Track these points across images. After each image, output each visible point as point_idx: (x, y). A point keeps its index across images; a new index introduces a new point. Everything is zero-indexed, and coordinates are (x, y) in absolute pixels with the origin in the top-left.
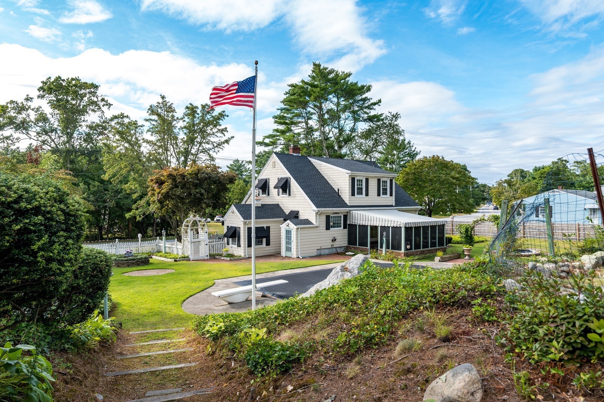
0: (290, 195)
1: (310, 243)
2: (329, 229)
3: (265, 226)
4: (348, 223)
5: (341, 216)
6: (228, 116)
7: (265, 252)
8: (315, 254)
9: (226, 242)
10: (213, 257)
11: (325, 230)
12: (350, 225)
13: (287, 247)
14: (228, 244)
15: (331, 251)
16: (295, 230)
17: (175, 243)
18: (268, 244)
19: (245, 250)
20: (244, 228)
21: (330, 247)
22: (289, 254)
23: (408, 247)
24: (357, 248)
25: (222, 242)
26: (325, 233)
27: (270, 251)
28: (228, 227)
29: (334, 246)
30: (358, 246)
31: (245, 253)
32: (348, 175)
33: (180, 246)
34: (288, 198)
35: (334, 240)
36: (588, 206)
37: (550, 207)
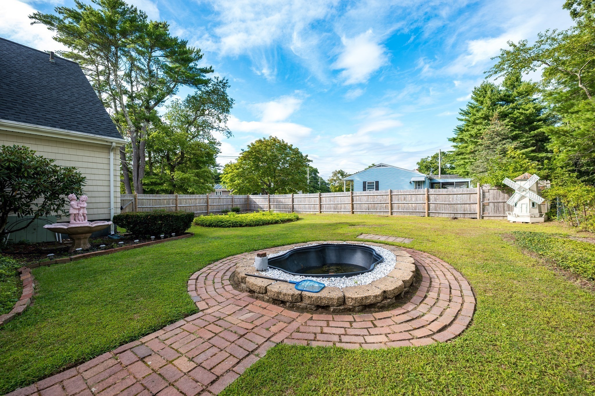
36: (413, 179)
37: (377, 183)
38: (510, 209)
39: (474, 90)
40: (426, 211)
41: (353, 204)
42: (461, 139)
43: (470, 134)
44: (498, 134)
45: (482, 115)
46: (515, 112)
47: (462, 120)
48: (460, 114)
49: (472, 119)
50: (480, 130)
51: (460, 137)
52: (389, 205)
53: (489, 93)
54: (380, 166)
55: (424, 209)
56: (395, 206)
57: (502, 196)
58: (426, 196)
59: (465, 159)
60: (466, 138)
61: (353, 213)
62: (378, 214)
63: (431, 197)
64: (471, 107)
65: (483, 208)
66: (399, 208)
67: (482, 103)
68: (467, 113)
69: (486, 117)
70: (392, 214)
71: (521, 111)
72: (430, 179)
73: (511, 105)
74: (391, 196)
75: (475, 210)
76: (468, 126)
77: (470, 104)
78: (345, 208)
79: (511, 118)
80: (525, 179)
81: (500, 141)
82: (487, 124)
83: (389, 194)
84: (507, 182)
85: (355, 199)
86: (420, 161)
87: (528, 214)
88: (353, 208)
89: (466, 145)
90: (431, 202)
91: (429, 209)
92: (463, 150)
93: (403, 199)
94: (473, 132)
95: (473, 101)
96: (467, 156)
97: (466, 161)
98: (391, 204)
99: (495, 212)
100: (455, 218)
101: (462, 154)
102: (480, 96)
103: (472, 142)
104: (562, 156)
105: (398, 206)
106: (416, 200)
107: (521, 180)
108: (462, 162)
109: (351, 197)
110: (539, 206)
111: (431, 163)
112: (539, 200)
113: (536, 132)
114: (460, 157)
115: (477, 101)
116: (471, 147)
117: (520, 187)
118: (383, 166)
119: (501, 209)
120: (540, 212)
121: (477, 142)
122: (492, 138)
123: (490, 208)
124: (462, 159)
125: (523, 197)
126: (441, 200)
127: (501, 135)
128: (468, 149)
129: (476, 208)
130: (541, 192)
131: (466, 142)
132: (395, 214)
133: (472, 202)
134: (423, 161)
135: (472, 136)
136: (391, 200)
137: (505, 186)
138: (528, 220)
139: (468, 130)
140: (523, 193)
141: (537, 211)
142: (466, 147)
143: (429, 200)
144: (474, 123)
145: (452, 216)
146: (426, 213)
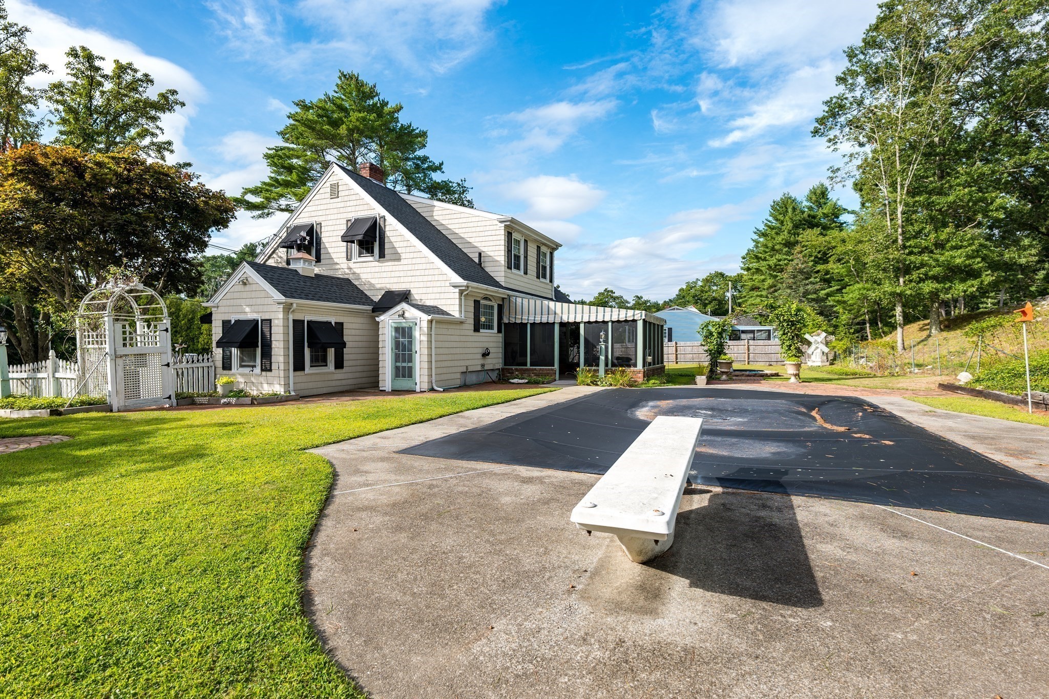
0: (382, 255)
1: (450, 357)
2: (479, 331)
3: (333, 320)
4: (506, 320)
5: (492, 307)
6: (183, 104)
7: (334, 383)
8: (458, 383)
9: (219, 364)
10: (185, 401)
11: (472, 332)
12: (508, 325)
13: (397, 368)
14: (227, 366)
15: (482, 377)
16: (425, 325)
17: (49, 363)
18: (339, 364)
19: (287, 377)
20: (286, 319)
21: (479, 368)
22: (404, 384)
23: (649, 359)
24: (527, 370)
25: (206, 364)
26: (471, 339)
27: (344, 382)
28: (226, 323)
29: (486, 368)
30: (529, 366)
31: (287, 385)
32: (503, 225)
33: (68, 372)
34: (377, 264)
35: (485, 355)
39: (772, 204)
40: (746, 359)
41: (676, 355)
43: (769, 265)
45: (783, 240)
47: (756, 242)
48: (755, 233)
49: (770, 244)
50: (780, 260)
53: (790, 210)
58: (746, 346)
59: (761, 296)
60: (763, 269)
61: (677, 363)
63: (751, 348)
64: (769, 226)
67: (782, 223)
68: (764, 235)
69: (789, 244)
76: (766, 252)
77: (766, 222)
78: (668, 358)
80: (818, 335)
81: (803, 280)
84: (807, 336)
86: (684, 287)
87: (820, 360)
88: (677, 359)
89: (763, 277)
90: (751, 351)
91: (749, 359)
94: (772, 262)
95: (771, 219)
96: (764, 293)
100: (771, 365)
102: (780, 214)
103: (771, 275)
106: (738, 350)
107: (816, 335)
109: (674, 347)
110: (827, 354)
111: (702, 291)
112: (826, 350)
114: (756, 293)
115: (777, 220)
116: (769, 281)
117: (816, 341)
120: (827, 358)
121: (777, 276)
124: (757, 296)
125: (817, 348)
126: (759, 350)
127: (805, 273)
130: (827, 344)
131: (764, 274)
135: (770, 267)
138: (820, 364)
139: (765, 260)
140: (817, 345)
141: (825, 358)
142: (763, 281)
143: (749, 350)
144: (773, 249)
145: (768, 363)
146: (746, 362)
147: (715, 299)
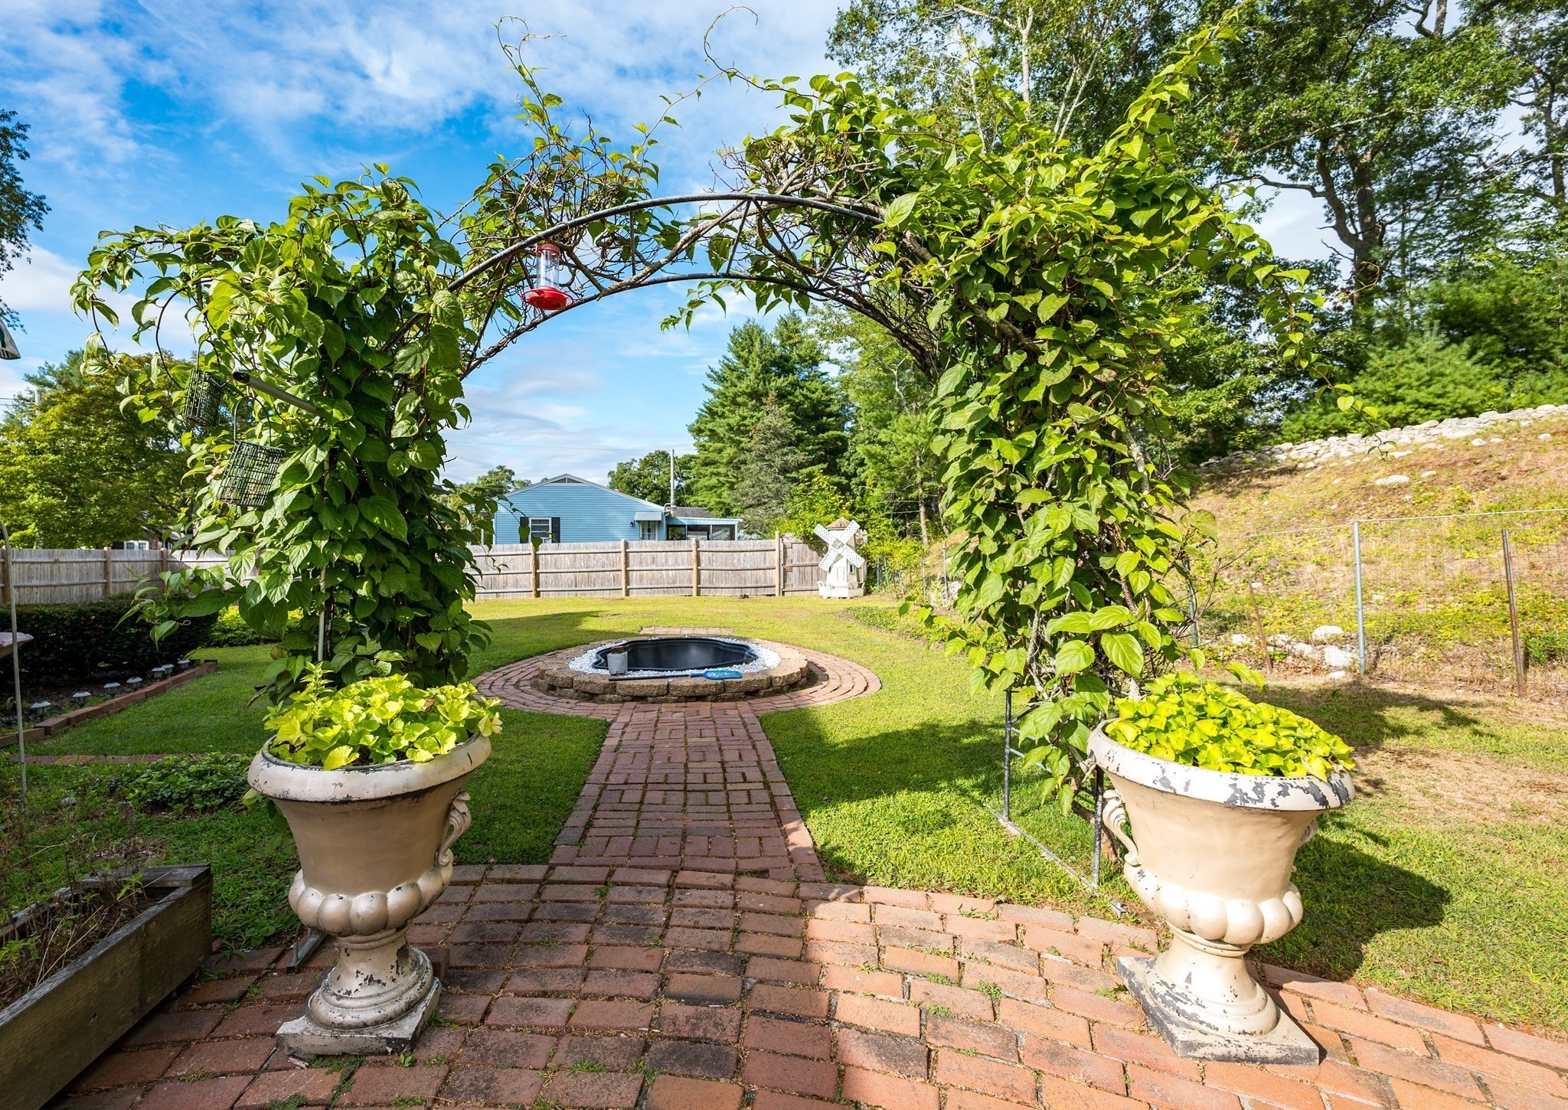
36: (638, 517)
37: (556, 521)
38: (822, 576)
39: (732, 334)
40: (694, 584)
41: (537, 575)
42: (712, 431)
43: (728, 425)
44: (777, 434)
45: (747, 387)
46: (797, 393)
47: (712, 391)
48: (709, 377)
49: (730, 392)
50: (744, 418)
51: (710, 426)
52: (623, 573)
53: (757, 344)
54: (563, 481)
55: (690, 581)
56: (634, 575)
57: (811, 555)
58: (694, 554)
59: (718, 474)
60: (721, 431)
61: (538, 594)
62: (599, 594)
63: (703, 556)
64: (729, 367)
65: (785, 574)
66: (641, 580)
67: (746, 363)
68: (721, 379)
69: (756, 395)
70: (627, 594)
71: (805, 391)
72: (668, 518)
73: (791, 378)
74: (626, 553)
75: (772, 580)
76: (724, 406)
77: (726, 362)
78: (516, 584)
79: (792, 403)
80: (842, 528)
81: (779, 447)
82: (756, 409)
83: (622, 549)
84: (819, 531)
85: (541, 562)
87: (846, 584)
88: (537, 585)
89: (719, 445)
90: (703, 565)
91: (699, 582)
92: (714, 456)
93: (650, 560)
94: (734, 420)
95: (731, 355)
96: (722, 470)
97: (722, 479)
98: (627, 572)
99: (801, 583)
100: (746, 596)
101: (713, 463)
102: (743, 349)
103: (733, 441)
104: (877, 492)
105: (641, 576)
106: (676, 563)
107: (836, 529)
108: (714, 481)
109: (532, 558)
110: (857, 570)
111: (640, 476)
112: (857, 561)
113: (825, 435)
114: (711, 469)
115: (739, 357)
116: (730, 451)
117: (836, 541)
118: (571, 481)
119: (808, 577)
120: (859, 580)
121: (741, 443)
122: (767, 440)
123: (793, 576)
124: (712, 473)
125: (840, 556)
126: (719, 561)
127: (782, 435)
128: (725, 454)
129: (774, 576)
130: (858, 547)
131: (721, 440)
132: (633, 594)
133: (768, 565)
134: (624, 469)
135: (731, 429)
136: (627, 564)
137: (816, 537)
138: (845, 593)
139: (723, 416)
140: (840, 551)
141: (855, 578)
142: (720, 451)
143: (698, 563)
144: (734, 402)
145: (738, 593)
146: (694, 590)
147: (656, 487)
